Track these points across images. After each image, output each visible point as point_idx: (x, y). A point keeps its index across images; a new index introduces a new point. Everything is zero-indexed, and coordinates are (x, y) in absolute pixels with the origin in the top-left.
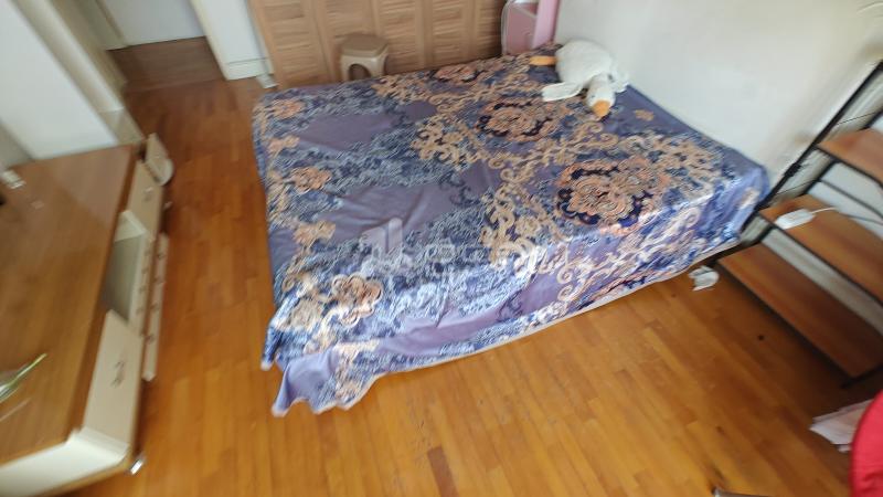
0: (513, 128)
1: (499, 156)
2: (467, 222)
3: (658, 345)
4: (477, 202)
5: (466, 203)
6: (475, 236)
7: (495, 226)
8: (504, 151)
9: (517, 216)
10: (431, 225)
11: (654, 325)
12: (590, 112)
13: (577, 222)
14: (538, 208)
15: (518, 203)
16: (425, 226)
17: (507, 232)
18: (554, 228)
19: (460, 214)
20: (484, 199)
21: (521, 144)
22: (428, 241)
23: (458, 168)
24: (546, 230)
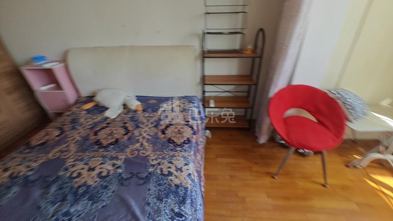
0: (116, 136)
1: (128, 150)
2: (159, 185)
3: (225, 160)
4: (150, 173)
5: (147, 179)
6: (170, 185)
7: (170, 174)
8: (127, 147)
9: (170, 163)
10: (149, 204)
11: (217, 156)
12: (135, 111)
13: (186, 146)
14: (171, 153)
15: (163, 158)
16: (147, 208)
17: (177, 171)
18: (185, 154)
19: (152, 186)
20: (151, 170)
21: (129, 139)
22: (158, 211)
23: (120, 171)
24: (184, 157)
